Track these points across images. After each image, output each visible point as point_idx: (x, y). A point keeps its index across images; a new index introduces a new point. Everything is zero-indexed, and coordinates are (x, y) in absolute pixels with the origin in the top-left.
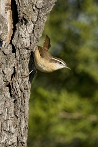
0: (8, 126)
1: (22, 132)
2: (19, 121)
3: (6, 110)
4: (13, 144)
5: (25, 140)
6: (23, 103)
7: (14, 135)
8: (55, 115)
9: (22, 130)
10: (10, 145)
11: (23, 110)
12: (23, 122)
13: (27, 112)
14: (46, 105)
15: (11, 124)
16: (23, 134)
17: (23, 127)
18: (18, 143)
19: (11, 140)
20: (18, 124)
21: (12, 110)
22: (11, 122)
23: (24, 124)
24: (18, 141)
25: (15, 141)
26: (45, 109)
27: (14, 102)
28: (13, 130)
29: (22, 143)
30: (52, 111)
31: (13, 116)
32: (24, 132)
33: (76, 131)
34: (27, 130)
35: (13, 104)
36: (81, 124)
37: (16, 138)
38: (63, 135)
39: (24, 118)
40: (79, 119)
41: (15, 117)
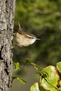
0: (2, 18)
1: (11, 22)
2: (9, 15)
3: (1, 7)
4: (4, 30)
5: (12, 27)
6: (12, 3)
7: (5, 24)
8: (32, 11)
9: (11, 21)
10: (2, 31)
11: (11, 8)
12: (11, 16)
13: (14, 9)
14: (26, 4)
15: (3, 17)
16: (11, 24)
17: (12, 19)
18: (8, 29)
19: (3, 27)
20: (8, 17)
21: (5, 7)
22: (4, 15)
23: (12, 17)
24: (8, 28)
25: (6, 28)
26: (26, 7)
27: (6, 2)
28: (4, 20)
29: (11, 29)
30: (30, 8)
31: (5, 11)
32: (12, 22)
33: (45, 22)
34: (14, 21)
35: (5, 4)
36: (49, 18)
37: (6, 26)
38: (37, 24)
39: (12, 13)
40: (48, 14)
41: (6, 12)
